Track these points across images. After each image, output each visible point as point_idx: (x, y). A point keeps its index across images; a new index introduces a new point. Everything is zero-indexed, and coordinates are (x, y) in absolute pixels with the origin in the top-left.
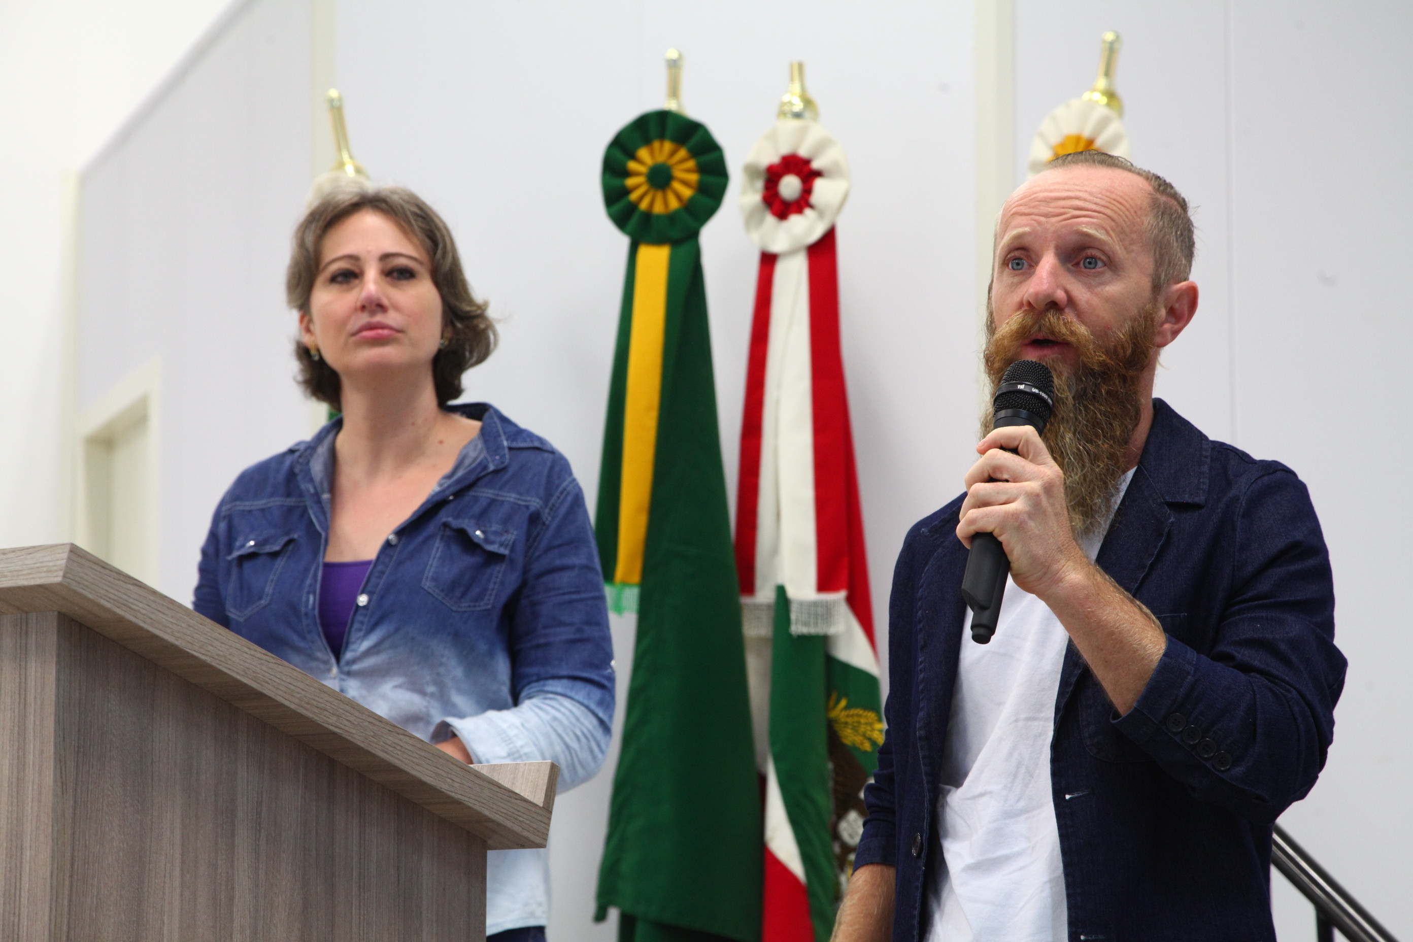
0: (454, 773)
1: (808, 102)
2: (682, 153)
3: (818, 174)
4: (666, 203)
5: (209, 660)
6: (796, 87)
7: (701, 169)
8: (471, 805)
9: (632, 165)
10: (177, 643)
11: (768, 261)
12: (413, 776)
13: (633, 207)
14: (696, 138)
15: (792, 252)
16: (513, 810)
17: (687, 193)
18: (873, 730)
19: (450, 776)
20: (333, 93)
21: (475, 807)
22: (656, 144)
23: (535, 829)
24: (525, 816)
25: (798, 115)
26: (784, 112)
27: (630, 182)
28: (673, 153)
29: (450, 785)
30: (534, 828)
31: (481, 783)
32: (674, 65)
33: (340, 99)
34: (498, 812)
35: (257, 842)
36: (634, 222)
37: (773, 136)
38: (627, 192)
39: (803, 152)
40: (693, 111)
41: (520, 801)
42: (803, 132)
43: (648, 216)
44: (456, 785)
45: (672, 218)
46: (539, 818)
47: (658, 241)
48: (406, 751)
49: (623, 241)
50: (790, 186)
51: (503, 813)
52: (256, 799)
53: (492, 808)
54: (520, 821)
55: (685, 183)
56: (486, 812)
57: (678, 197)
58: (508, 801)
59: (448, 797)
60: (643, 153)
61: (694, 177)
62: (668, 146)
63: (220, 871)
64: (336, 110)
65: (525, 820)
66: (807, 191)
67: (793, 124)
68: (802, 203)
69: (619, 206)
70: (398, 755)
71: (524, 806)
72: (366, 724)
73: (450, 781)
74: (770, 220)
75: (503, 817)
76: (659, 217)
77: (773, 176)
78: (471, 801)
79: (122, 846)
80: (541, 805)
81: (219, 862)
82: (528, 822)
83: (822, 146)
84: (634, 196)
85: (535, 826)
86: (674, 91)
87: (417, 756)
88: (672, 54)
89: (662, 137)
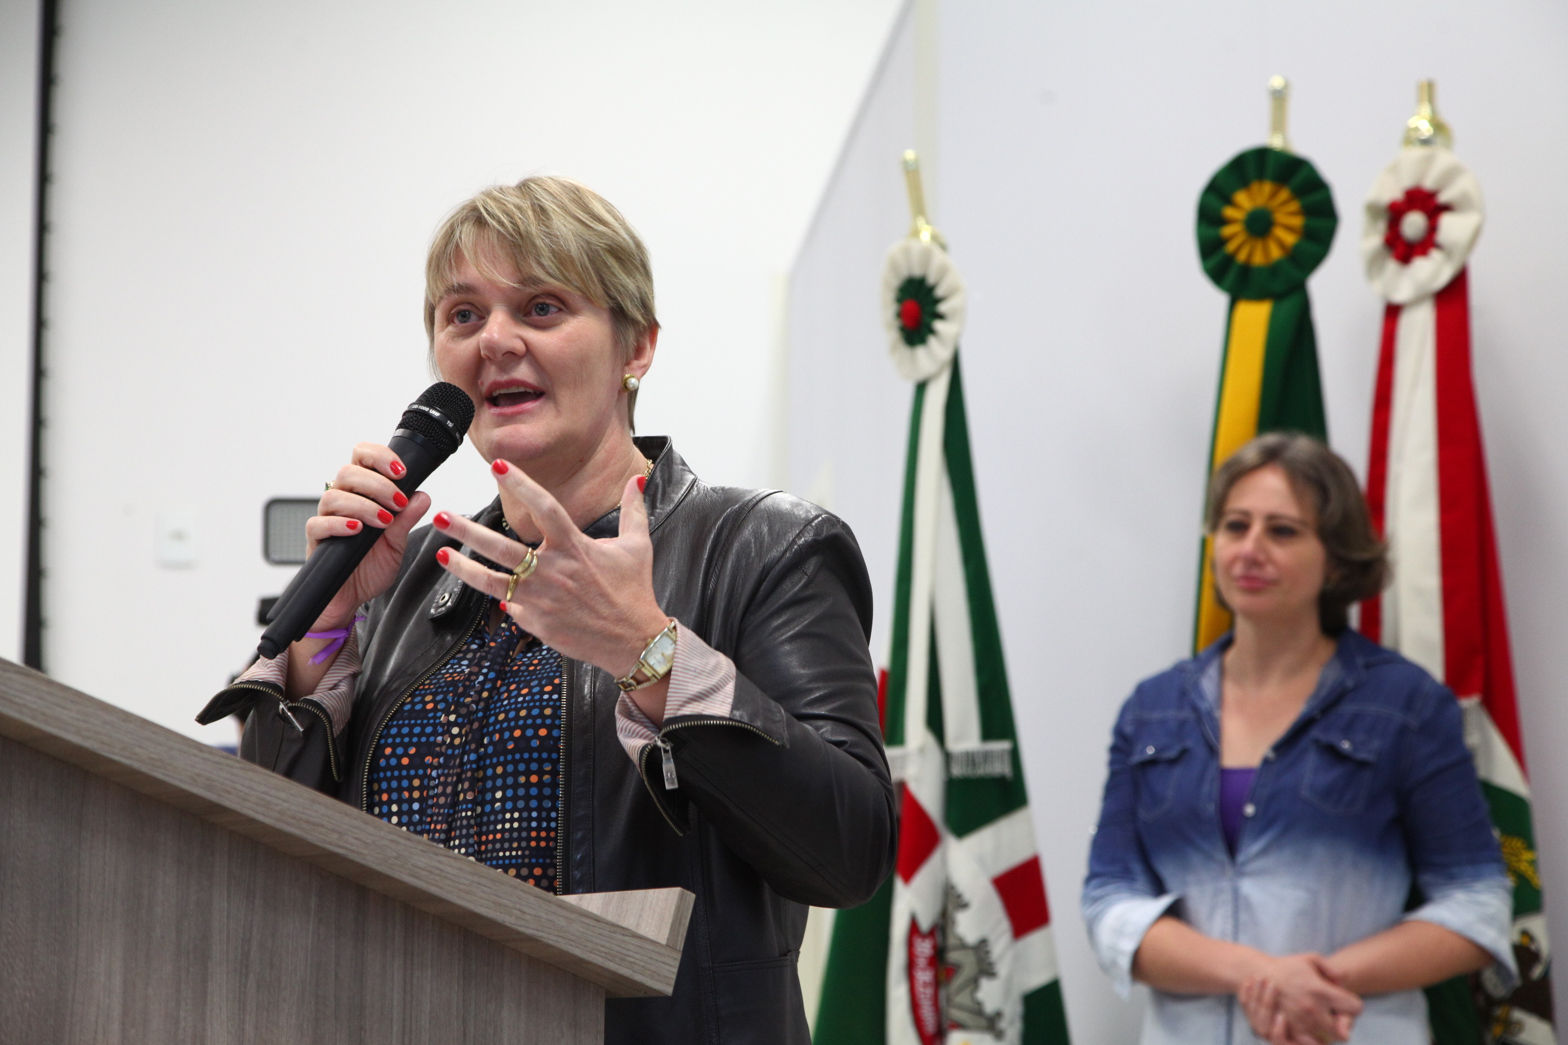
0: (525, 903)
1: (1439, 127)
2: (1284, 194)
3: (1447, 208)
4: (1266, 252)
5: (136, 765)
6: (1426, 110)
7: (1307, 211)
8: (551, 942)
9: (1229, 212)
10: (87, 744)
11: (1393, 312)
12: (459, 907)
13: (1230, 259)
14: (1300, 177)
15: (1417, 301)
16: (619, 949)
17: (1290, 239)
18: (1519, 861)
19: (517, 906)
20: (910, 155)
21: (558, 945)
22: (1255, 187)
23: (655, 972)
24: (638, 956)
25: (1426, 142)
26: (1412, 139)
27: (1227, 231)
28: (1273, 195)
29: (517, 917)
30: (651, 971)
31: (568, 914)
32: (1279, 97)
33: (917, 161)
34: (595, 951)
35: (243, 989)
36: (1231, 277)
37: (1394, 169)
38: (1222, 242)
39: (1428, 184)
40: (1301, 146)
41: (629, 938)
42: (1429, 161)
43: (1246, 269)
44: (528, 917)
45: (1273, 270)
46: (662, 959)
47: (1259, 296)
48: (449, 876)
49: (1220, 299)
50: (1414, 224)
51: (602, 952)
52: (241, 935)
53: (586, 946)
54: (631, 962)
55: (1289, 228)
56: (577, 952)
57: (1281, 244)
58: (611, 938)
59: (518, 933)
60: (1242, 198)
61: (1297, 221)
62: (1267, 187)
63: (183, 1024)
64: (912, 173)
65: (638, 962)
66: (1432, 228)
67: (1418, 152)
68: (1426, 244)
69: (1215, 260)
70: (436, 880)
71: (637, 944)
72: (385, 842)
73: (518, 912)
74: (1392, 266)
75: (602, 957)
76: (1260, 270)
77: (1395, 213)
78: (552, 937)
79: (28, 995)
80: (664, 942)
81: (182, 1014)
82: (642, 963)
83: (1451, 174)
84: (1231, 247)
85: (652, 968)
86: (1279, 123)
87: (466, 882)
88: (1277, 82)
89: (1261, 177)
